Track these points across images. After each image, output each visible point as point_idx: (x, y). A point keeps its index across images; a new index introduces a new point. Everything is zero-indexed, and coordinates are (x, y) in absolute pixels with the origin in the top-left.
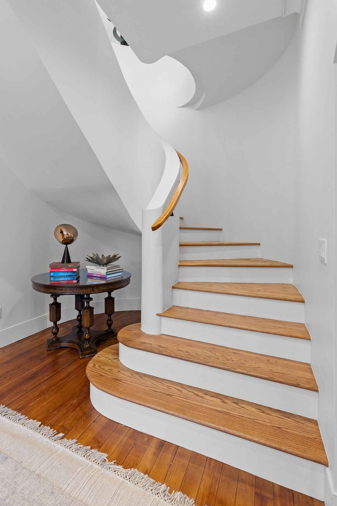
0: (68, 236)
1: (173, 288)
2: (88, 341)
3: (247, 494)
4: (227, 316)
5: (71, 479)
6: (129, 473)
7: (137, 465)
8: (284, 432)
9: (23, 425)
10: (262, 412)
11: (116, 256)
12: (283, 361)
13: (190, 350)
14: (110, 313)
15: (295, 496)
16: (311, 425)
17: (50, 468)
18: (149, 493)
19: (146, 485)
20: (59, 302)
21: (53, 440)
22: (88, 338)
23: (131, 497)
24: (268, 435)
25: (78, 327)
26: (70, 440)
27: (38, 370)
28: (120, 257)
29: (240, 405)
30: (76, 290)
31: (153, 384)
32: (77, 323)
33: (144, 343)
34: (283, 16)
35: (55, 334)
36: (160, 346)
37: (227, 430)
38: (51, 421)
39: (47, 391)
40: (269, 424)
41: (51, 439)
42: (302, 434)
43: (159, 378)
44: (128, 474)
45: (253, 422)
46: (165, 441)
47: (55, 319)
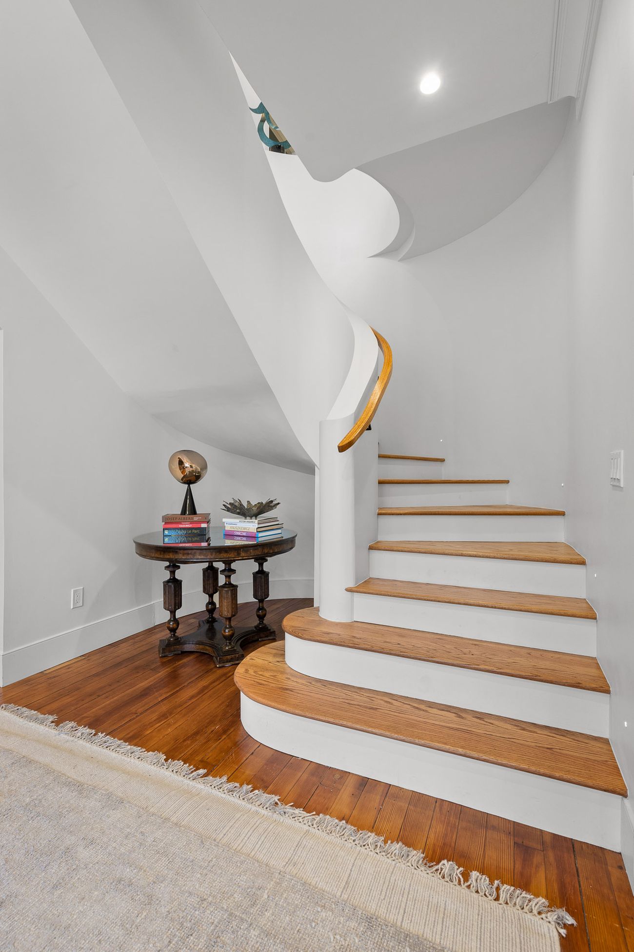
0: (192, 469)
1: (371, 548)
2: (229, 640)
3: (501, 845)
4: (459, 590)
5: (228, 828)
6: (317, 820)
7: (327, 809)
8: (557, 754)
9: (140, 759)
10: (520, 730)
11: (272, 501)
12: (553, 655)
13: (402, 641)
14: (262, 597)
15: (576, 846)
16: (599, 745)
17: (192, 814)
18: (350, 845)
19: (344, 834)
20: (179, 579)
21: (191, 779)
22: (228, 635)
23: (324, 849)
24: (532, 758)
25: (208, 622)
26: (218, 778)
27: (151, 685)
28: (279, 503)
29: (486, 720)
30: (212, 555)
31: (345, 695)
32: (207, 616)
33: (328, 634)
34: (549, 103)
35: (173, 630)
36: (354, 637)
37: (468, 752)
38: (183, 754)
39: (171, 714)
40: (533, 744)
41: (188, 778)
42: (585, 756)
43: (353, 686)
44: (315, 822)
45: (508, 742)
46: (369, 778)
47: (173, 606)
